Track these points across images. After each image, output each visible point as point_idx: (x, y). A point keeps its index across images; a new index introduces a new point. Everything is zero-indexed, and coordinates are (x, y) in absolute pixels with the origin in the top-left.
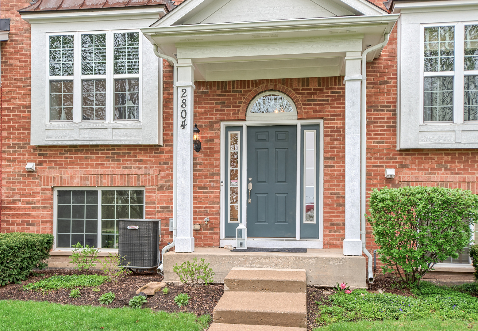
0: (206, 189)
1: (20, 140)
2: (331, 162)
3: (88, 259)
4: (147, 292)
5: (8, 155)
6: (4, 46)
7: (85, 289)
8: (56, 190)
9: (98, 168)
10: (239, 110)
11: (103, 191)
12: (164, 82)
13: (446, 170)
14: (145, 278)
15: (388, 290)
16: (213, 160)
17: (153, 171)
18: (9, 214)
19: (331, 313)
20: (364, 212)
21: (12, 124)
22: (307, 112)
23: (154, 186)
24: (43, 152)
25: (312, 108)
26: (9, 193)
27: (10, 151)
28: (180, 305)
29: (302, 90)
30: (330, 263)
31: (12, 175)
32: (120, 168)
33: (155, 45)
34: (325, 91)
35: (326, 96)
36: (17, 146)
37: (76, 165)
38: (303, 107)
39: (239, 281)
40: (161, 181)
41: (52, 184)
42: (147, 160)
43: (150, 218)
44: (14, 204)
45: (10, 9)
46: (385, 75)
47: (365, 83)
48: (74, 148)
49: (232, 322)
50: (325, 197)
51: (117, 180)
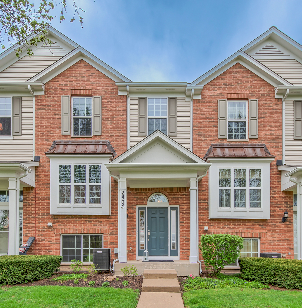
0: (131, 235)
1: (45, 212)
2: (182, 224)
3: (79, 266)
4: (109, 280)
5: (39, 219)
6: (37, 168)
7: (80, 280)
8: (62, 235)
9: (82, 225)
10: (144, 201)
11: (84, 236)
12: (111, 187)
13: (227, 227)
14: (105, 274)
15: (207, 277)
16: (133, 222)
17: (107, 227)
18: (39, 247)
19: (188, 286)
20: (198, 244)
21: (41, 205)
22: (173, 202)
23: (107, 234)
24: (56, 218)
25: (175, 201)
26: (39, 237)
27: (40, 217)
28: (125, 285)
29: (171, 193)
30: (185, 266)
31: (41, 228)
32: (92, 225)
33: (110, 171)
34: (180, 193)
35: (181, 196)
36: (43, 215)
37: (71, 224)
38: (171, 200)
39: (150, 274)
40: (110, 231)
41: (60, 233)
42: (104, 222)
43: (106, 248)
44: (42, 242)
45: (40, 152)
46: (204, 188)
47: (198, 190)
48: (70, 216)
49: (150, 291)
50: (180, 238)
51: (90, 231)
